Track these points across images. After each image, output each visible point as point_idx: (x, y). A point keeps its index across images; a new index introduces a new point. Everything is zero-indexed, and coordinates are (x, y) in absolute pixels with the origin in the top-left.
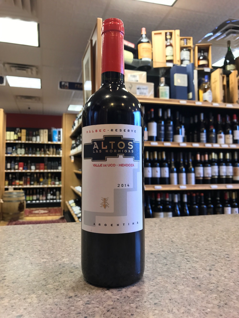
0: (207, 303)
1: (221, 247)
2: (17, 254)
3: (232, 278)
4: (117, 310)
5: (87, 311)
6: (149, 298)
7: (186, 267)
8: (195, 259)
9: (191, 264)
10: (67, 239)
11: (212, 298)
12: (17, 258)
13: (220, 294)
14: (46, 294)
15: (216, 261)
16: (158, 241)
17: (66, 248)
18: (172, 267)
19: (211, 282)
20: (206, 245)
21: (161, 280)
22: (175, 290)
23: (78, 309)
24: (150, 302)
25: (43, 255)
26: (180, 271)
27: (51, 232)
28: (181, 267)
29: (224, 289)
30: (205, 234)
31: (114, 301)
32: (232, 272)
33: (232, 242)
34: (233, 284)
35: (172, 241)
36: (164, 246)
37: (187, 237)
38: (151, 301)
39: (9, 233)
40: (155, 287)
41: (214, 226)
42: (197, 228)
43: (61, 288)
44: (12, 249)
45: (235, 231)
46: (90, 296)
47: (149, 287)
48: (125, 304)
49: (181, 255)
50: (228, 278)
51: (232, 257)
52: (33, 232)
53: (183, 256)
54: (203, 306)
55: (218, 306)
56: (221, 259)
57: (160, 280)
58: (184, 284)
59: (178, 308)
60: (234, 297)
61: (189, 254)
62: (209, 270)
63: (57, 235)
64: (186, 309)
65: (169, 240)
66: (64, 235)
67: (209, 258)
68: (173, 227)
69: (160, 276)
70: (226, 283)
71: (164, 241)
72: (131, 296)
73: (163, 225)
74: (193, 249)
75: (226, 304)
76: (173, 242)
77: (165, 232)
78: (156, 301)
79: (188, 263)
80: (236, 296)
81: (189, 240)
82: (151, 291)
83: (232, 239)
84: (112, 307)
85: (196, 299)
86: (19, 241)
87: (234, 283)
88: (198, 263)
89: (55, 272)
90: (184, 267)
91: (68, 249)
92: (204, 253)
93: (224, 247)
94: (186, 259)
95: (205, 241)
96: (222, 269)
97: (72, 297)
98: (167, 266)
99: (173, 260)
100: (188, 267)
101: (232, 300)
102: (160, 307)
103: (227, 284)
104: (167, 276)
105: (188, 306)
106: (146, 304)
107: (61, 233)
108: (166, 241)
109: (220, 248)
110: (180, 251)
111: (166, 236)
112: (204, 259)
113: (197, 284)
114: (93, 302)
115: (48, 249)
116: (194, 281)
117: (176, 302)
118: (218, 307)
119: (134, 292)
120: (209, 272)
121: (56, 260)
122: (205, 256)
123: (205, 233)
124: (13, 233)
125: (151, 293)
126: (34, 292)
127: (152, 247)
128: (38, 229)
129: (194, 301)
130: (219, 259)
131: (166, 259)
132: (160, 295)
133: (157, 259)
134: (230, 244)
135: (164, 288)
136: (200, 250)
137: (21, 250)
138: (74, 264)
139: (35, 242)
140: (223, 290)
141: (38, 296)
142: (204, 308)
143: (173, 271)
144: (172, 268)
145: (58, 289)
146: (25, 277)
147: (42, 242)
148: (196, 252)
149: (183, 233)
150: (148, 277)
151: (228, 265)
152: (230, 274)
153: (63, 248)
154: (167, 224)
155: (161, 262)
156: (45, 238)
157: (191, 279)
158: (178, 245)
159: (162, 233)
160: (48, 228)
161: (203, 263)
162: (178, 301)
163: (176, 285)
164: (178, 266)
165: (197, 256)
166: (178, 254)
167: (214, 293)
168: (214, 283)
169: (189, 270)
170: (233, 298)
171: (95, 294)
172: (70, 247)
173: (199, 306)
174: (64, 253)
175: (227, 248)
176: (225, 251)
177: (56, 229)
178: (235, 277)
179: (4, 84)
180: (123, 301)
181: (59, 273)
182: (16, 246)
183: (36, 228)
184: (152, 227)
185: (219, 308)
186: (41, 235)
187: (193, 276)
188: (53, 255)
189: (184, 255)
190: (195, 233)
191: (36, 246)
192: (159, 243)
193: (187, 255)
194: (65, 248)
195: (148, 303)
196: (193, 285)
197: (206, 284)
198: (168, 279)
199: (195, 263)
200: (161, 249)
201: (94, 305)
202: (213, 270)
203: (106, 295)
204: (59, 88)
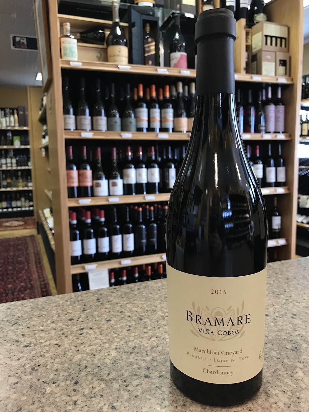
204: (12, 48)
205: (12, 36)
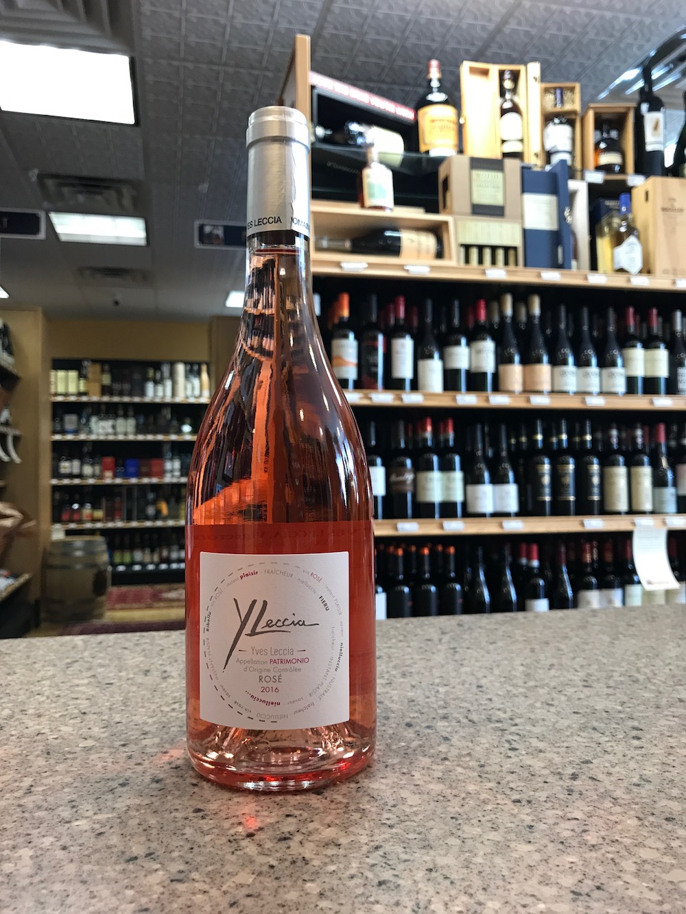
0: (540, 883)
1: (624, 706)
2: (17, 723)
3: (637, 804)
4: (261, 903)
5: (170, 903)
6: (368, 864)
7: (501, 766)
8: (535, 743)
9: (521, 757)
10: (173, 677)
11: (561, 868)
12: (12, 735)
13: (588, 855)
14: (64, 848)
15: (599, 749)
16: (437, 688)
17: (161, 706)
18: (458, 765)
19: (569, 815)
20: (579, 699)
21: (415, 809)
22: (453, 841)
23: (143, 896)
24: (367, 878)
25: (89, 729)
26: (479, 779)
27: (133, 658)
28: (487, 768)
29: (603, 838)
30: (582, 666)
31: (260, 874)
32: (638, 785)
33: (661, 689)
34: (636, 822)
35: (479, 687)
36: (452, 702)
37: (528, 675)
38: (370, 875)
39: (13, 660)
40: (394, 830)
41: (616, 642)
42: (563, 647)
43: (111, 831)
44: (7, 708)
45: (676, 656)
46: (191, 855)
47: (376, 831)
48: (288, 883)
49: (496, 729)
50: (622, 802)
51: (648, 736)
52: (81, 658)
53: (499, 733)
54: (527, 894)
55: (573, 892)
56: (615, 741)
57: (416, 806)
58: (483, 819)
59: (447, 898)
60: (629, 865)
61: (522, 728)
62: (571, 778)
63: (147, 668)
64: (472, 901)
65: (470, 684)
66: (168, 668)
67: (579, 739)
68: (492, 643)
69: (418, 796)
70: (614, 818)
71: (454, 687)
72: (313, 856)
73: (464, 636)
74: (539, 711)
75: (598, 888)
76: (480, 689)
77: (465, 659)
78: (387, 875)
79: (510, 753)
80: (635, 862)
81: (532, 683)
82: (377, 843)
83: (660, 681)
84: (247, 893)
85: (511, 869)
86: (32, 684)
87: (640, 819)
88: (542, 755)
89: (108, 779)
90: (497, 768)
91: (167, 709)
92: (566, 723)
93: (630, 705)
94: (508, 741)
95: (578, 687)
96: (609, 774)
97: (136, 858)
98: (447, 763)
99: (470, 744)
100: (509, 766)
101: (619, 874)
102: (393, 893)
103: (616, 822)
104: (439, 795)
105: (481, 892)
106: (352, 883)
107: (161, 662)
108: (461, 687)
109: (620, 708)
110: (494, 718)
111: (463, 669)
112: (563, 742)
113: (523, 821)
114: (195, 875)
115: (110, 709)
116: (516, 811)
117: (446, 878)
118: (572, 896)
119: (326, 845)
120: (569, 783)
121: (122, 743)
122: (569, 734)
123: (585, 662)
124: (23, 661)
125: (377, 848)
126: (30, 842)
127: (415, 705)
128: (96, 649)
129: (503, 876)
130: (609, 741)
131: (448, 742)
132: (404, 857)
133: (421, 742)
134: (652, 695)
135: (419, 834)
136: (558, 713)
137: (31, 711)
138: (172, 756)
139: (77, 689)
140: (601, 841)
141: (39, 852)
142: (528, 900)
143: (460, 778)
144: (460, 770)
145: (101, 833)
146: (17, 794)
147: (97, 689)
148: (543, 720)
149: (518, 662)
150: (379, 798)
151: (633, 760)
152: (631, 790)
153: (153, 707)
154: (475, 634)
155: (432, 751)
156: (111, 675)
157: (511, 805)
158: (495, 698)
159: (456, 661)
160: (127, 644)
161: (558, 753)
162: (454, 876)
163: (460, 824)
164: (478, 763)
165: (545, 734)
166: (488, 727)
167: (569, 850)
168: (577, 819)
169: (510, 777)
170: (626, 868)
171: (208, 850)
172: (175, 703)
173: (513, 893)
174: (150, 721)
175: (642, 708)
176: (633, 719)
177: (150, 648)
178: (644, 800)
179: (42, 235)
180: (287, 872)
181: (119, 784)
182: (20, 700)
183: (94, 645)
184: (429, 643)
185: (574, 900)
186: (101, 666)
187: (516, 796)
188: (117, 727)
189: (506, 730)
190: (555, 661)
191: (77, 699)
192: (438, 691)
193: (513, 729)
194: (158, 705)
195: (360, 881)
196: (509, 825)
197: (551, 821)
198: (439, 804)
199: (532, 754)
200: (441, 712)
201: (196, 884)
202: (584, 777)
203: (238, 853)
204: (197, 244)
205: (197, 223)
